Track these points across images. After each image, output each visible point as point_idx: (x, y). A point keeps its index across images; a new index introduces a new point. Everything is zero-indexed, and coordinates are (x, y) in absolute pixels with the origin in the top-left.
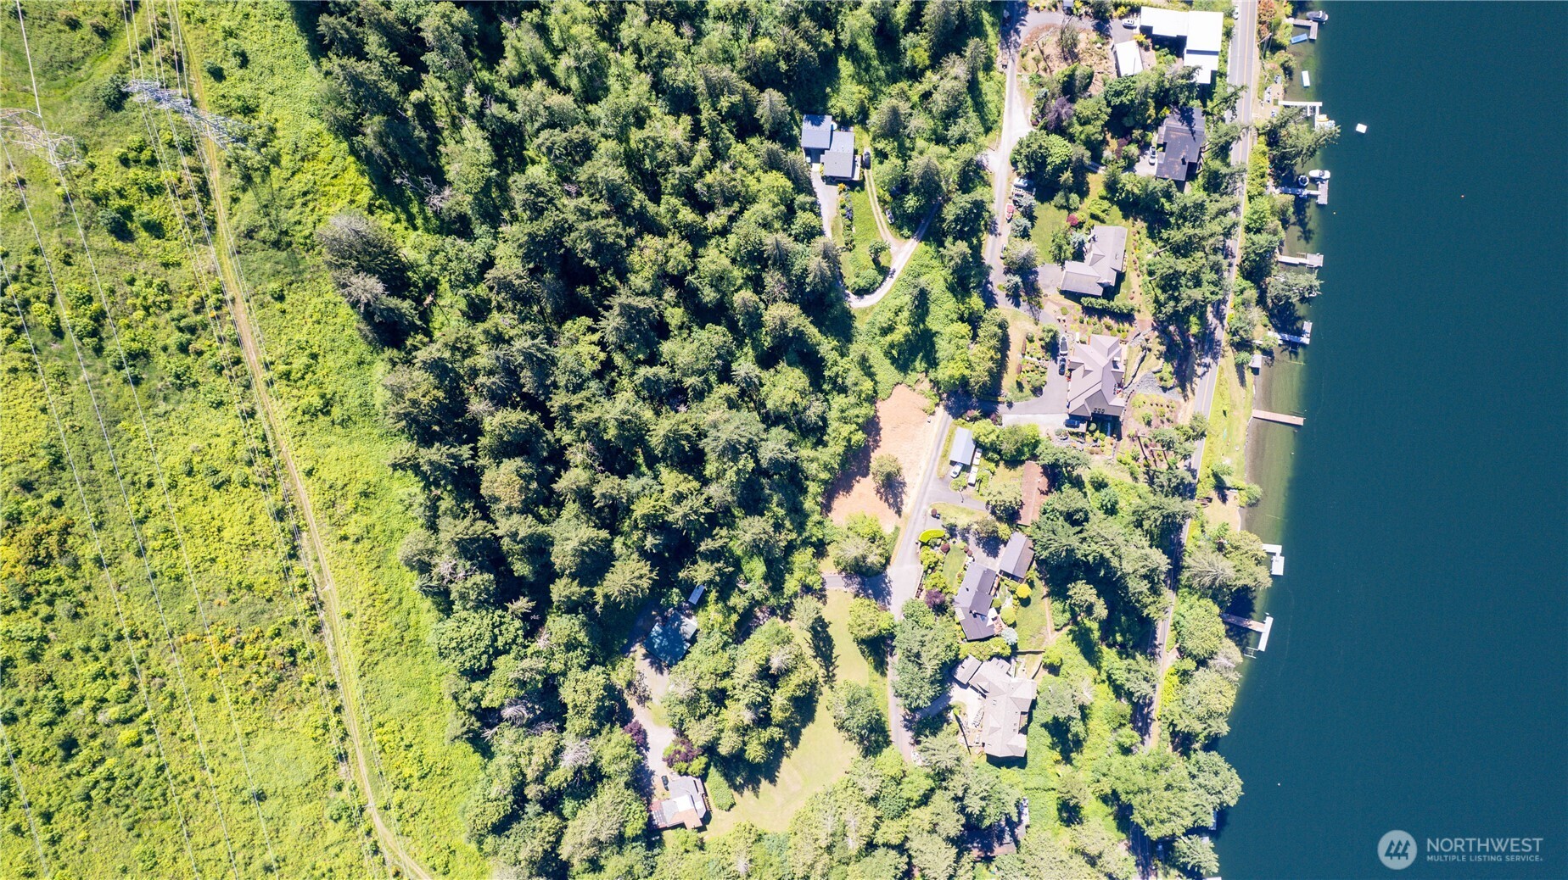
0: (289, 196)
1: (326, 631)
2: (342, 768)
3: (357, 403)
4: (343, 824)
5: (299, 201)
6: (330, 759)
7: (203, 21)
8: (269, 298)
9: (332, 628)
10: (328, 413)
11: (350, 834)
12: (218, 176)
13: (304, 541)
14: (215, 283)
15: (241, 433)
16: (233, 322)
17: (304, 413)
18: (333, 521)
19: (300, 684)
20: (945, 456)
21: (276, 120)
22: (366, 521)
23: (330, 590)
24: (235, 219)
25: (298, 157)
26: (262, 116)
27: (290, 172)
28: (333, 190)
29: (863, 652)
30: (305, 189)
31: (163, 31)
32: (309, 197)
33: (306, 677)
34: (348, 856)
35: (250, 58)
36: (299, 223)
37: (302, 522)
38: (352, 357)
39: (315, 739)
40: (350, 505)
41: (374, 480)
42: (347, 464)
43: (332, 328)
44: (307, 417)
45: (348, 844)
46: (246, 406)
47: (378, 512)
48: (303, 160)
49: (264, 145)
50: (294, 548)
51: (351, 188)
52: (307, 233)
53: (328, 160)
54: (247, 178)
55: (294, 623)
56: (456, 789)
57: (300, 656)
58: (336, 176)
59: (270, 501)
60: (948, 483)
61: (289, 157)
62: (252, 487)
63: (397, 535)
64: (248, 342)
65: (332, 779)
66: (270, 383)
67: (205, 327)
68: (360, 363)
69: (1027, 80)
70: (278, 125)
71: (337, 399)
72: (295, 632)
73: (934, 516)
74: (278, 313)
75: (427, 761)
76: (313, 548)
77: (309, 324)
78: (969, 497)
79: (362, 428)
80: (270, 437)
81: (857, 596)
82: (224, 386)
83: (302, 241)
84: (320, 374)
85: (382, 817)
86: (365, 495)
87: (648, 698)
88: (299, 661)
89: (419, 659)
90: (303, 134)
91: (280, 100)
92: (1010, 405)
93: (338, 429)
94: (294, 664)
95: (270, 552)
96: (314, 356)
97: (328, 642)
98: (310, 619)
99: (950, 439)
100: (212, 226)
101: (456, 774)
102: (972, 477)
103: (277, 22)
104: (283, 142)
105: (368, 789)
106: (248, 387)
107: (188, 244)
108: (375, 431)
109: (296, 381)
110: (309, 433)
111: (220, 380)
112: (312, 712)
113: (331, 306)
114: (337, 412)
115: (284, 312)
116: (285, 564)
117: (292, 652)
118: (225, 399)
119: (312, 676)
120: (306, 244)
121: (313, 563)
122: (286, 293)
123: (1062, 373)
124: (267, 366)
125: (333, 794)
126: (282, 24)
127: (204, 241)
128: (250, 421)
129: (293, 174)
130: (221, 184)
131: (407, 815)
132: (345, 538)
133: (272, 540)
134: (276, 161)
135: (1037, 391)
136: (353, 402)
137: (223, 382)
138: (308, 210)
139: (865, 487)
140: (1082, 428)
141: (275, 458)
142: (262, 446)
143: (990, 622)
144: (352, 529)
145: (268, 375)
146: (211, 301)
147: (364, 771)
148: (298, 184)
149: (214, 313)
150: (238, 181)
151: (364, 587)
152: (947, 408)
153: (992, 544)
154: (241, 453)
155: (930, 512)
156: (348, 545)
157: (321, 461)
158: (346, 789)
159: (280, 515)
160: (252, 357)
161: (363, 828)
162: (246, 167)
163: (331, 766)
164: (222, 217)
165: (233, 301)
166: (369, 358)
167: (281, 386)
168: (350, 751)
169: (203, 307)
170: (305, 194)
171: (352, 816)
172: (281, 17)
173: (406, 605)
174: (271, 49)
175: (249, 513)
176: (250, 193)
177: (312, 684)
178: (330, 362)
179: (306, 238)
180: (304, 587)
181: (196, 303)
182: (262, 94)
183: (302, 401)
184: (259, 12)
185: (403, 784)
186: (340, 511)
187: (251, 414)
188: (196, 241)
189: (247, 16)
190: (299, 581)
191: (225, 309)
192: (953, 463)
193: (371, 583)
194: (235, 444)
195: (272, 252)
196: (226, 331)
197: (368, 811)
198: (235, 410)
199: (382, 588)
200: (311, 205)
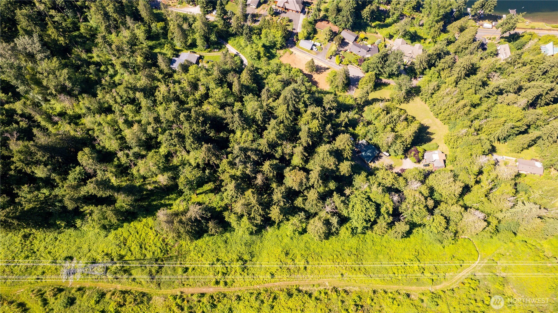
0: (140, 255)
1: (347, 289)
2: (412, 297)
3: (244, 247)
4: (440, 302)
5: (144, 251)
6: (408, 300)
7: (44, 273)
8: (185, 274)
9: (347, 286)
10: (246, 261)
11: (444, 300)
12: (120, 285)
13: (304, 289)
14: (171, 298)
15: (247, 303)
16: (192, 295)
17: (243, 271)
18: (296, 271)
19: (372, 306)
20: (309, 52)
21: (103, 251)
22: (299, 257)
23: (328, 283)
24: (143, 283)
25: (123, 246)
26: (99, 257)
27: (129, 252)
28: (143, 235)
29: (380, 89)
30: (139, 247)
31: (41, 294)
32: (143, 246)
33: (369, 301)
34: (454, 303)
35: (70, 255)
36: (153, 253)
37: (295, 287)
38: (222, 245)
39: (399, 305)
40: (289, 261)
41: (281, 249)
42: (271, 258)
43: (207, 250)
44: (245, 270)
45: (449, 302)
46: (234, 298)
47: (296, 251)
48: (125, 245)
49: (112, 260)
50: (306, 293)
51: (145, 227)
52: (159, 251)
53: (128, 233)
54: (125, 271)
55: (343, 302)
56: (425, 249)
57: (358, 303)
58: (138, 233)
59: (282, 297)
60: (319, 53)
61: (122, 250)
62: (274, 304)
63: (308, 245)
64: (204, 290)
65: (417, 302)
66: (226, 284)
67: (191, 307)
68: (226, 242)
69: (179, 6)
70: (105, 251)
71: (240, 255)
72: (346, 303)
73: (331, 58)
74: (193, 272)
75: (412, 257)
76: (307, 286)
77: (203, 259)
78: (325, 47)
79: (256, 249)
80: (251, 291)
81: (357, 88)
82: (222, 306)
83: (162, 254)
84: (227, 260)
85: (437, 284)
86: (287, 254)
87: (391, 166)
88: (361, 304)
89: (365, 251)
90: (113, 241)
91: (94, 247)
92: (294, 29)
93: (254, 259)
94: (362, 306)
95: (306, 305)
96: (218, 260)
97: (353, 289)
98: (342, 294)
99: (303, 49)
100: (144, 294)
101: (418, 247)
102: (318, 44)
103: (58, 241)
104: (114, 251)
105: (423, 288)
106: (225, 296)
107: (148, 308)
108: (259, 244)
109: (228, 271)
110: (253, 272)
111: (219, 307)
112: (385, 304)
113: (196, 248)
114: (246, 257)
115: (193, 269)
116: (313, 298)
117: (357, 305)
118: (229, 306)
119: (368, 299)
120: (165, 254)
121: (315, 288)
122: (184, 267)
123: (286, 13)
124: (217, 283)
125: (424, 305)
126: (59, 239)
127: (150, 299)
128: (242, 298)
129: (130, 250)
130: (125, 284)
131: (436, 272)
132: (305, 268)
133: (301, 302)
134: (121, 257)
135: (290, 21)
136: (243, 249)
137: (220, 306)
138: (149, 248)
139: (316, 77)
140: (306, 10)
141: (262, 291)
142: (255, 296)
143: (373, 47)
144: (301, 264)
145: (222, 283)
146: (179, 301)
147: (414, 288)
148: (135, 249)
149: (185, 302)
150: (125, 276)
151: (329, 265)
152: (292, 47)
153: (343, 43)
154: (257, 304)
155: (329, 59)
156: (309, 267)
157: (267, 269)
158: (423, 298)
159: (290, 295)
160: (212, 290)
161: (442, 294)
162: (120, 270)
163: (412, 302)
164: (140, 289)
165: (182, 293)
166: (224, 238)
167: (229, 279)
168: (405, 292)
169: (181, 306)
170: (141, 247)
171: (435, 297)
172: (56, 239)
173: (340, 250)
174: (69, 245)
175: (286, 309)
176: (133, 272)
177: (372, 300)
178: (222, 255)
179: (161, 252)
180: (326, 293)
181: (178, 308)
182: (88, 255)
183: (238, 271)
184: (50, 247)
185: (422, 270)
186: (292, 267)
187: (239, 298)
188: (148, 303)
189: (50, 253)
190: (323, 295)
191: (185, 297)
192: (312, 49)
193: (328, 261)
194: (252, 307)
195: (163, 269)
196: (195, 298)
197: (433, 291)
198: (235, 303)
199: (331, 257)
200: (147, 246)
